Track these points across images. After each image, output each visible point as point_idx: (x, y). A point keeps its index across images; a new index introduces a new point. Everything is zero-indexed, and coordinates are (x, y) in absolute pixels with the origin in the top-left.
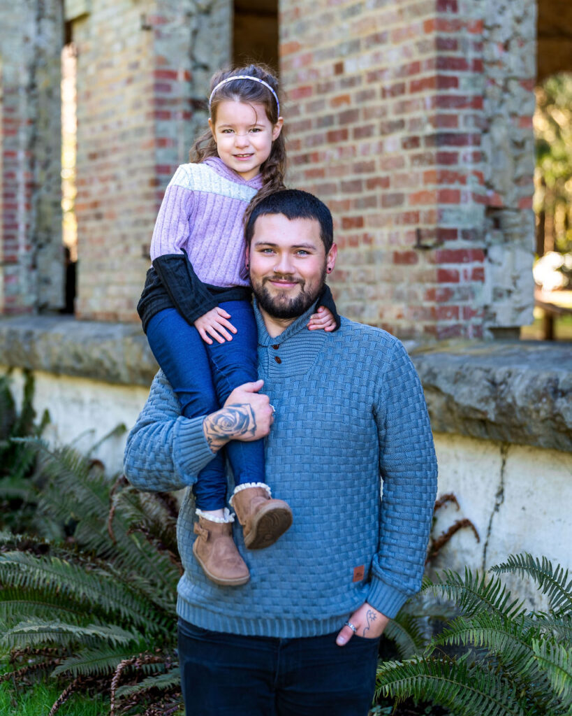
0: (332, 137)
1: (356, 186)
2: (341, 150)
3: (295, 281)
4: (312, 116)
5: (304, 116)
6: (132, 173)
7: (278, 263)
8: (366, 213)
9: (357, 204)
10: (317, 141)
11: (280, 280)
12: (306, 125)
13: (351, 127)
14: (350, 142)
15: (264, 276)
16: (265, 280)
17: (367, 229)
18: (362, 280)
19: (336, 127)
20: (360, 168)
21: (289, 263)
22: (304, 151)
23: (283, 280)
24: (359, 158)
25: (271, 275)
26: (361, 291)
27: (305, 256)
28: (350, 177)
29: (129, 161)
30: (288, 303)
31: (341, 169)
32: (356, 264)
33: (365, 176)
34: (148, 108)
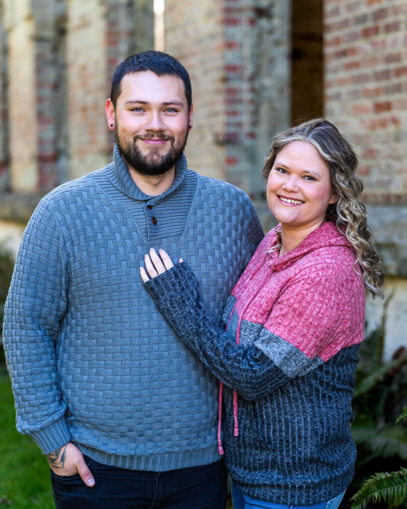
0: (366, 33)
1: (386, 74)
2: (374, 44)
3: (166, 138)
4: (350, 16)
5: (344, 15)
6: (206, 72)
7: (150, 122)
8: (393, 98)
9: (387, 91)
10: (354, 37)
11: (153, 138)
12: (345, 24)
13: (382, 23)
14: (381, 37)
15: (136, 134)
16: (136, 138)
17: (395, 113)
18: (390, 157)
19: (370, 24)
20: (390, 59)
21: (160, 120)
22: (344, 46)
23: (156, 138)
24: (389, 50)
25: (142, 133)
26: (389, 166)
27: (174, 113)
28: (381, 67)
29: (203, 62)
30: (160, 160)
31: (374, 61)
32: (385, 142)
33: (393, 66)
34: (219, 16)
